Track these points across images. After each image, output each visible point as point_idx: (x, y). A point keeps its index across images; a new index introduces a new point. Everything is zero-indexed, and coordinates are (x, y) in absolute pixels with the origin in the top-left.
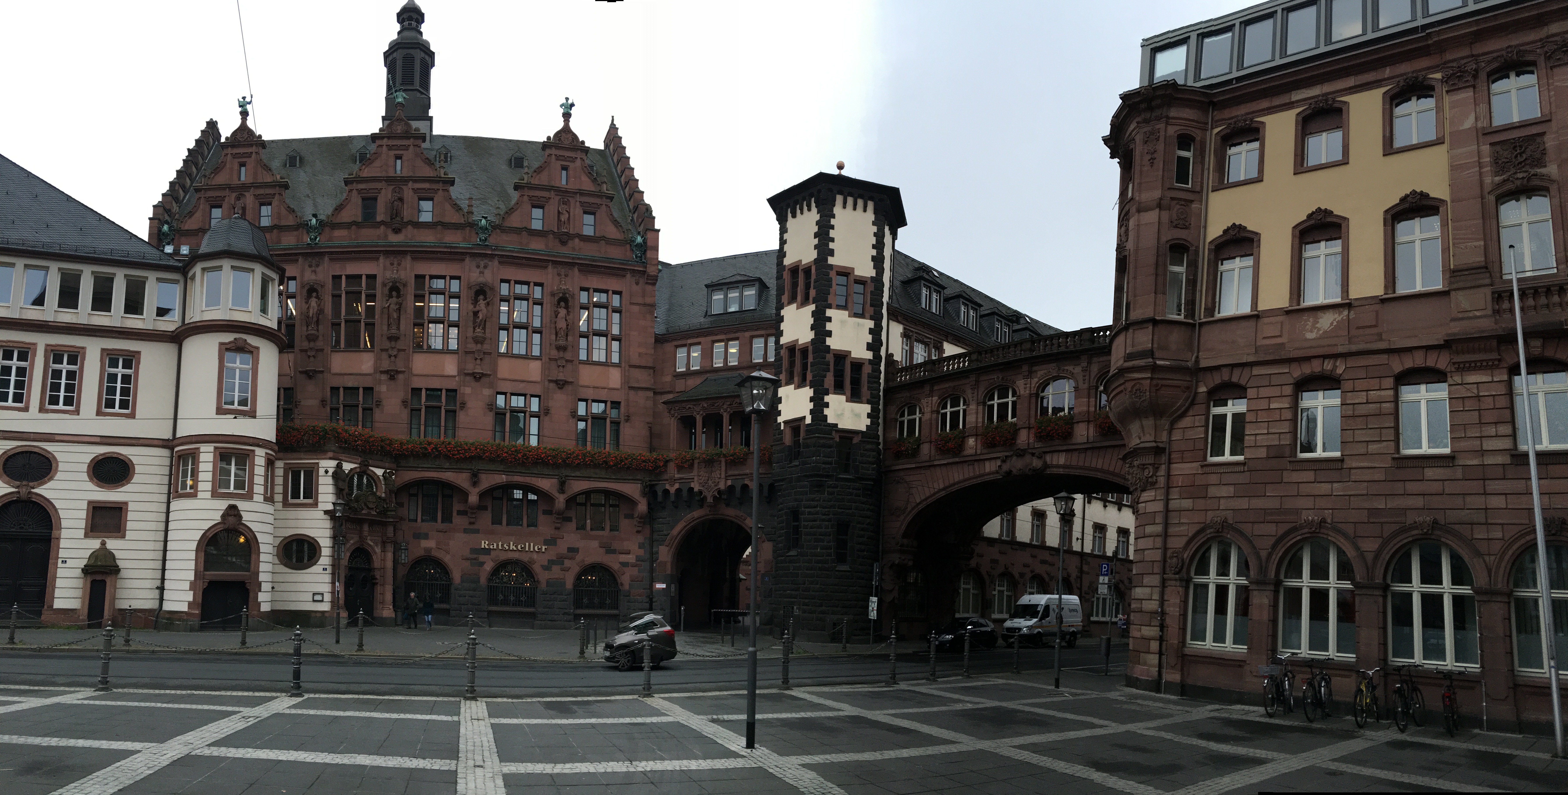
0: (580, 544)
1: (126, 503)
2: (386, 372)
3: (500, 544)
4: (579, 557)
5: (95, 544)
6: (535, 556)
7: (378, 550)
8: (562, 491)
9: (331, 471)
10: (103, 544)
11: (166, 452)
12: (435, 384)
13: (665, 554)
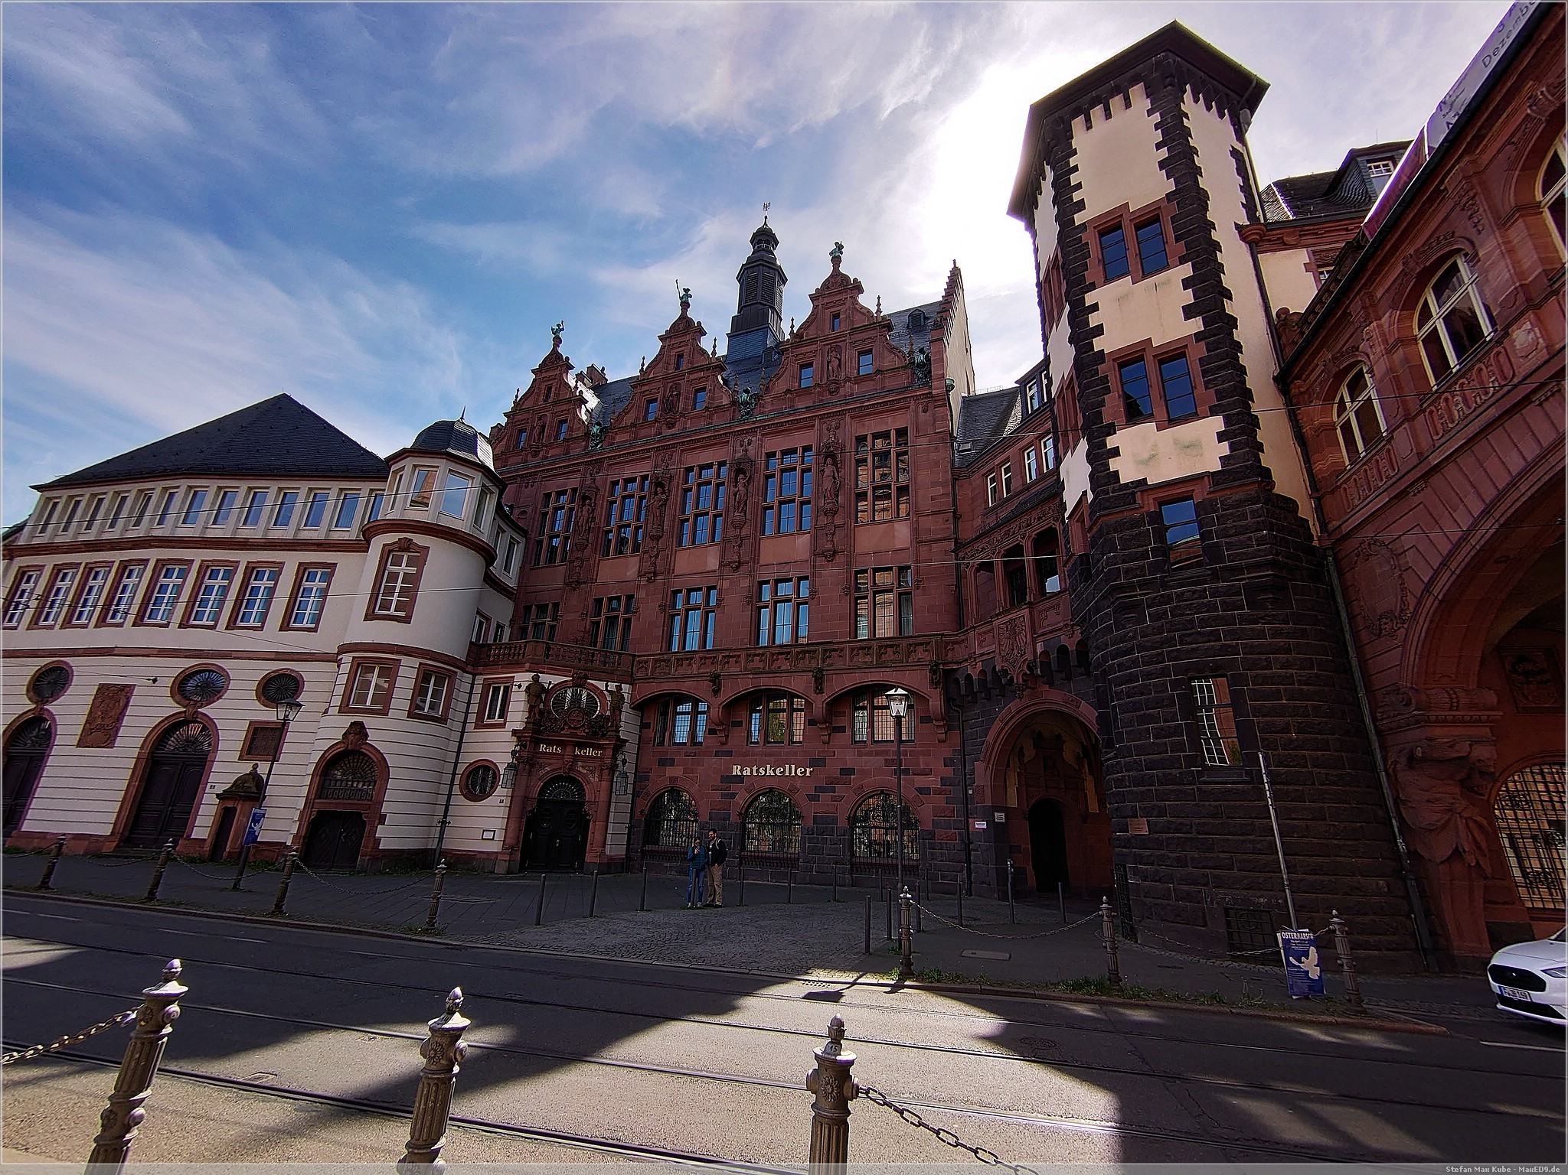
1: (288, 725)
2: (644, 575)
3: (755, 768)
5: (246, 767)
6: (798, 784)
8: (819, 691)
9: (524, 685)
10: (255, 768)
12: (695, 582)
13: (982, 775)
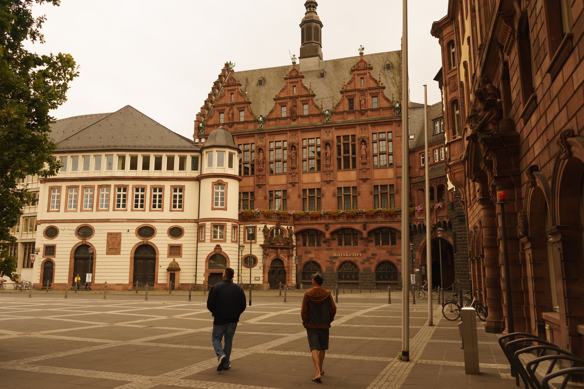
0: (378, 252)
1: (182, 245)
2: (291, 183)
3: (341, 254)
4: (377, 258)
5: (171, 260)
6: (357, 258)
7: (286, 259)
8: (365, 229)
9: (262, 229)
10: (174, 260)
11: (196, 224)
12: (312, 187)
